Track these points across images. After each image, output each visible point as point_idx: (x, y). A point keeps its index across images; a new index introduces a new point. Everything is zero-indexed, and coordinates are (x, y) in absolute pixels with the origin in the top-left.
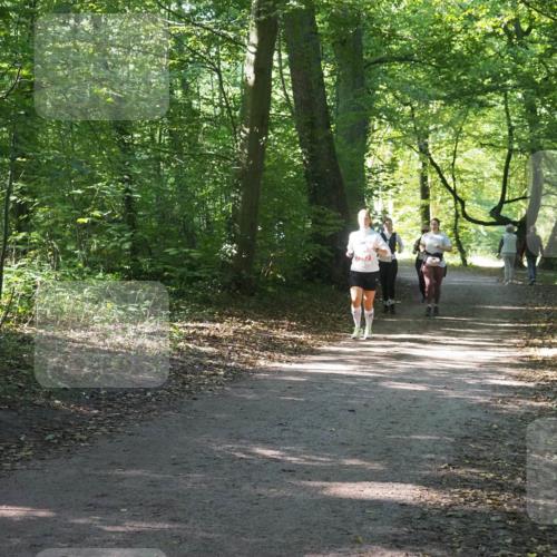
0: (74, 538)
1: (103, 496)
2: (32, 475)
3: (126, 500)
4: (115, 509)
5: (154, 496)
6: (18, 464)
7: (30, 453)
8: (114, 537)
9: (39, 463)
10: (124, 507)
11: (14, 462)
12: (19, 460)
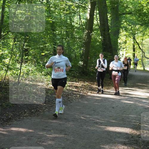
0: (39, 137)
1: (47, 127)
2: (28, 120)
3: (53, 128)
4: (50, 130)
5: (60, 128)
6: (25, 117)
7: (28, 115)
8: (49, 138)
9: (30, 117)
10: (52, 130)
11: (23, 117)
12: (25, 116)
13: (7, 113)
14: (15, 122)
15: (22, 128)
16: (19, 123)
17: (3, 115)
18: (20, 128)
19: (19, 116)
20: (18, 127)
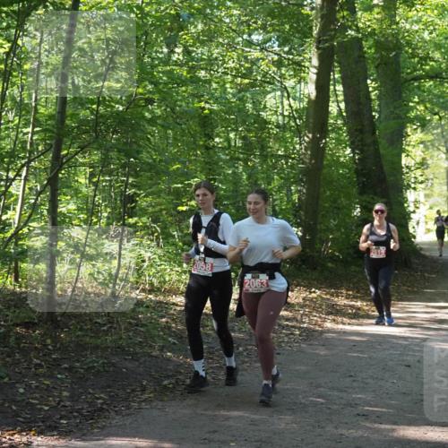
1: (214, 432)
2: (155, 413)
3: (234, 436)
4: (226, 443)
5: (256, 433)
6: (143, 404)
7: (151, 395)
9: (160, 403)
10: (232, 441)
11: (140, 402)
12: (144, 401)
13: (90, 393)
14: (117, 420)
15: (140, 438)
16: (130, 421)
17: (79, 397)
18: (135, 437)
19: (126, 400)
20: (128, 436)
